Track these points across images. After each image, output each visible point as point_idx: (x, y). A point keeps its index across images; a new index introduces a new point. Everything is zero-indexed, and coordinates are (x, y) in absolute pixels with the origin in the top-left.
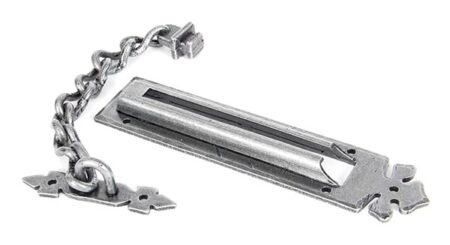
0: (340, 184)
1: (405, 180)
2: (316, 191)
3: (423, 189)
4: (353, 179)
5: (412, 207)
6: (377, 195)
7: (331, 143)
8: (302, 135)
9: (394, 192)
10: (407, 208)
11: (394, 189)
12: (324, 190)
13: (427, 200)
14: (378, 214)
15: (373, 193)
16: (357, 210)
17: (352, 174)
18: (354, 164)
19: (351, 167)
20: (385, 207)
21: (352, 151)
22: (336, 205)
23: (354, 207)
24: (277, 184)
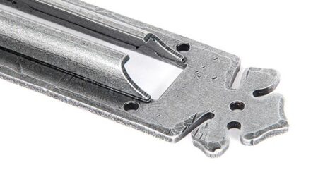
0: (155, 97)
1: (258, 93)
2: (115, 107)
3: (282, 107)
4: (177, 90)
5: (260, 133)
6: (209, 116)
7: (146, 33)
8: (105, 21)
9: (237, 111)
10: (250, 136)
11: (237, 106)
12: (128, 107)
13: (285, 124)
14: (204, 143)
15: (203, 112)
16: (173, 138)
17: (176, 83)
18: (184, 67)
19: (178, 71)
20: (217, 134)
21: (184, 47)
22: (143, 130)
23: (169, 132)
24: (56, 97)
